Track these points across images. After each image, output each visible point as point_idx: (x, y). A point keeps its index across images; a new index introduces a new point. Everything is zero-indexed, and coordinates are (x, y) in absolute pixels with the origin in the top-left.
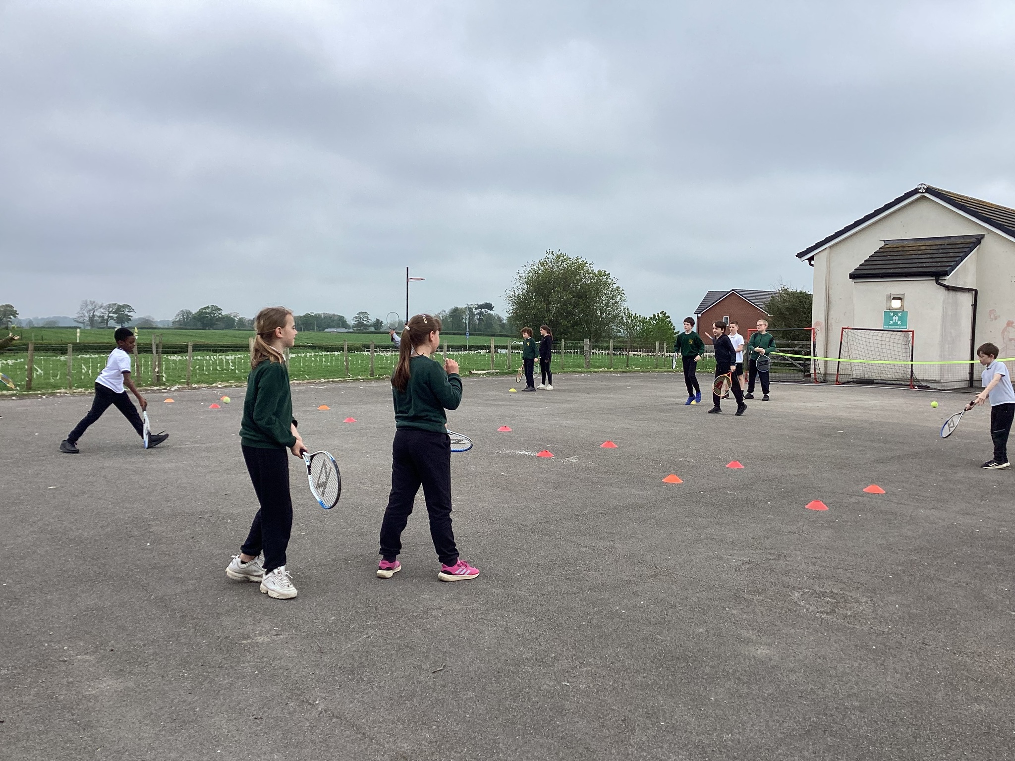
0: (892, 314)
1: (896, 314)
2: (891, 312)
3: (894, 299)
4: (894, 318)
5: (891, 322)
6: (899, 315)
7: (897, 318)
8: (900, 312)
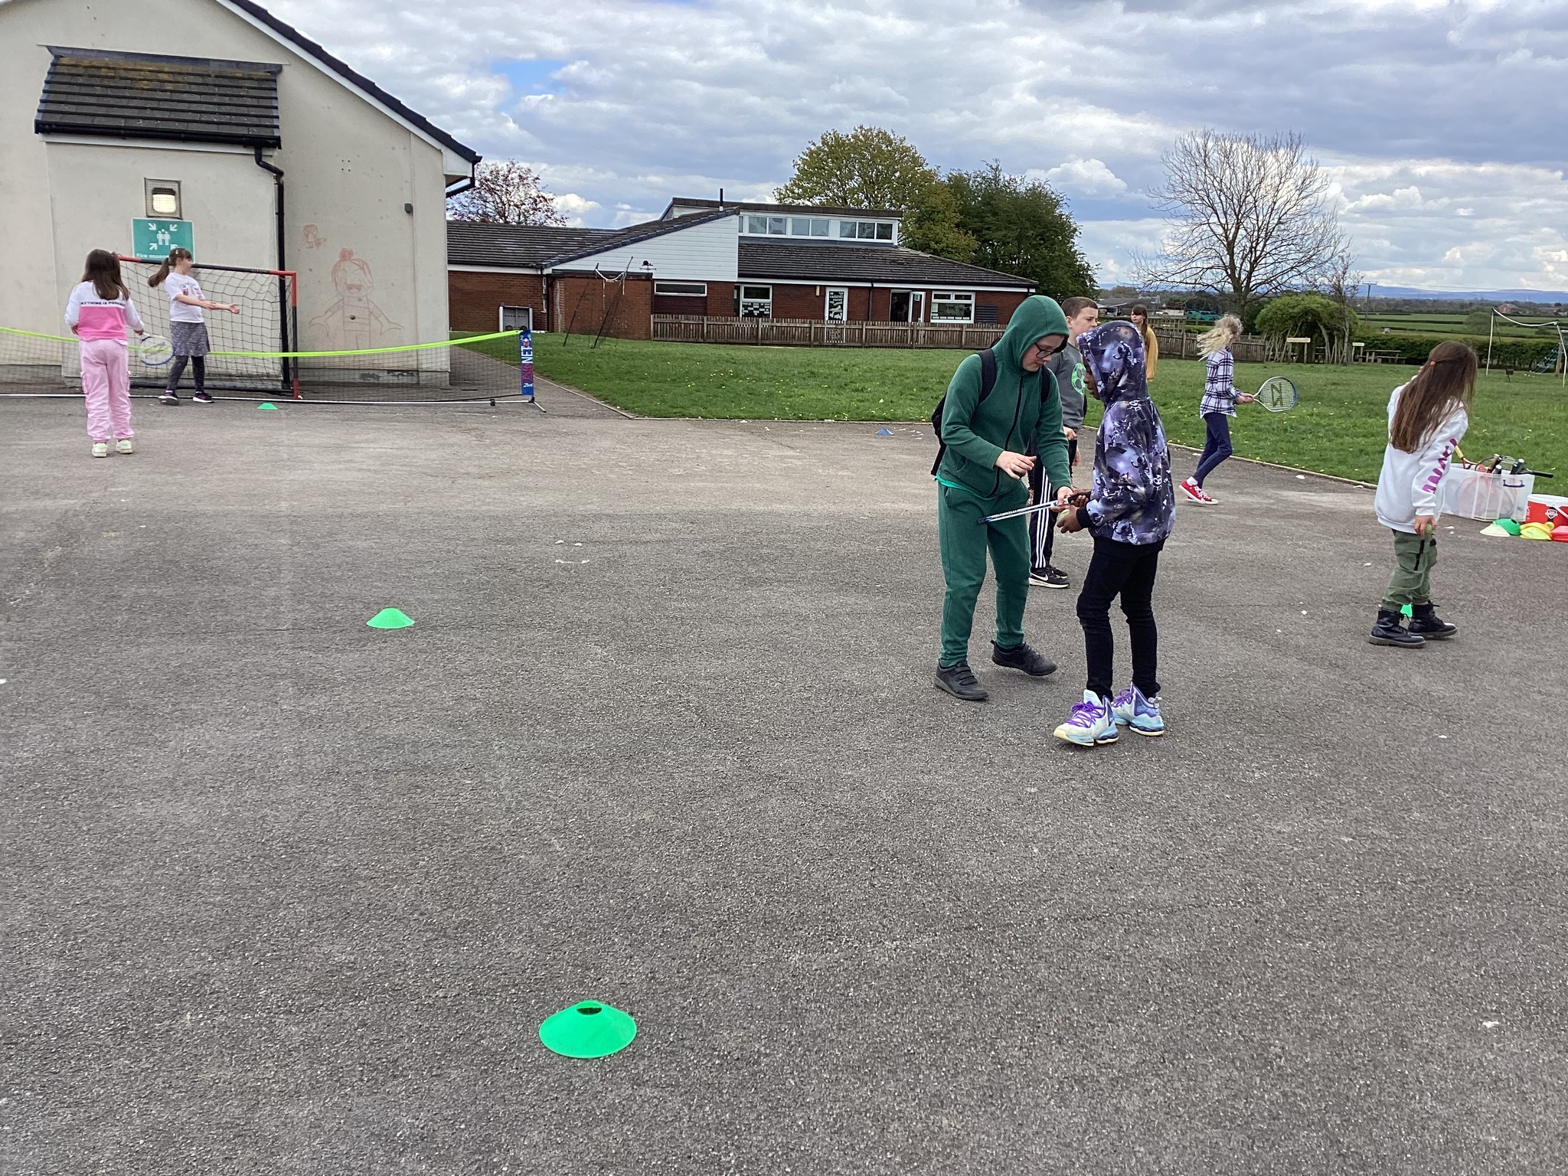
0: (153, 228)
1: (163, 226)
2: (152, 222)
3: (157, 191)
4: (160, 236)
5: (154, 246)
6: (173, 229)
7: (167, 237)
8: (173, 223)
